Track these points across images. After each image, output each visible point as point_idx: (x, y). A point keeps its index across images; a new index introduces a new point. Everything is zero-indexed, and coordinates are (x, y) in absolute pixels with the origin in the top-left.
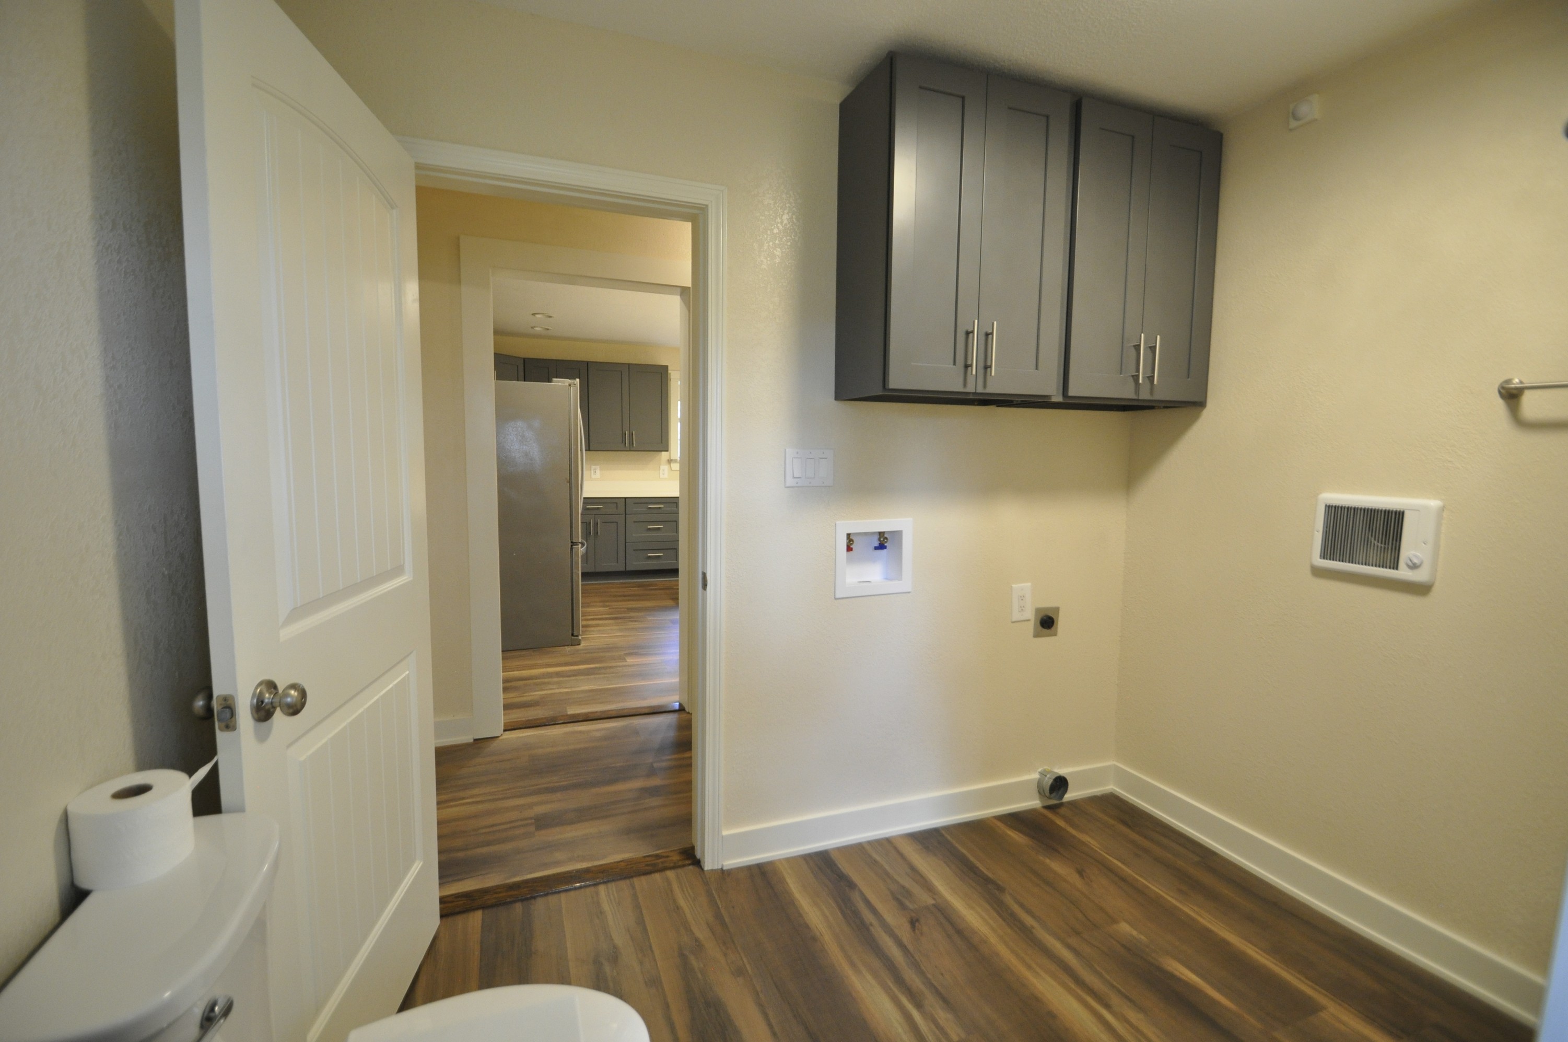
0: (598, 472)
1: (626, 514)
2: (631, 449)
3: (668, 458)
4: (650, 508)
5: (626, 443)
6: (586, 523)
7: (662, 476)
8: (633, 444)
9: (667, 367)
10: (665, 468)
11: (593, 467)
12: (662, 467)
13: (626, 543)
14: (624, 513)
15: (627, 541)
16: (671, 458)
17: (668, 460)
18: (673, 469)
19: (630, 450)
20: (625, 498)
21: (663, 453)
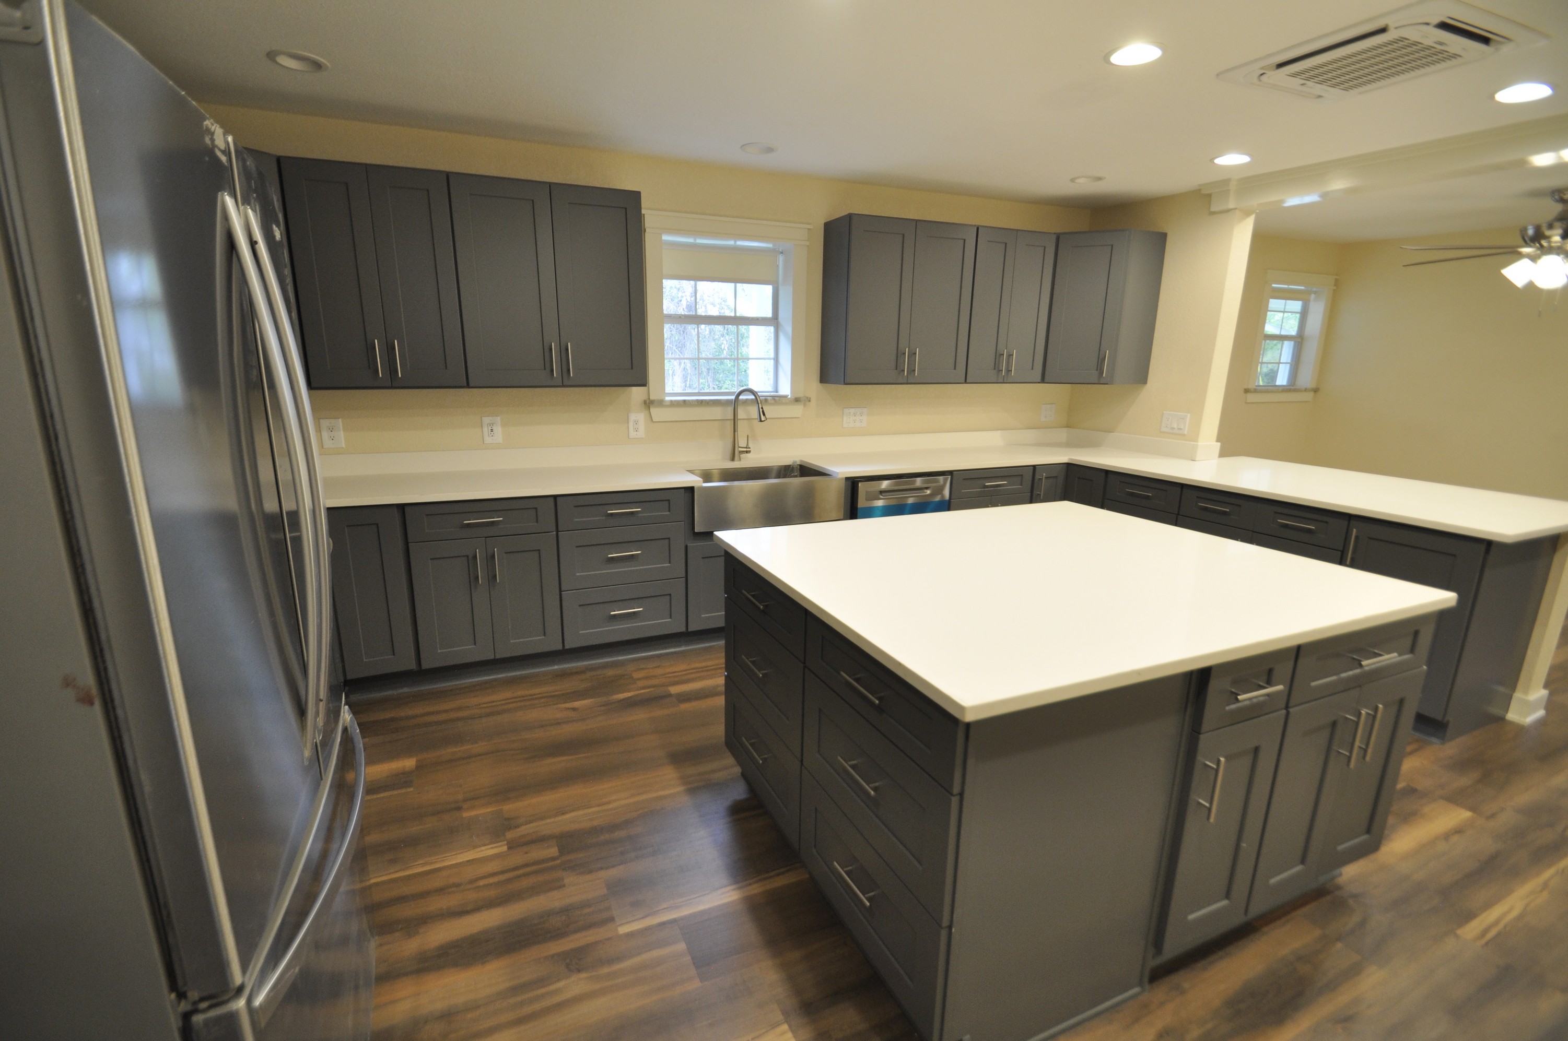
0: (498, 430)
1: (557, 531)
2: (564, 384)
3: (645, 397)
4: (612, 514)
5: (552, 371)
6: (468, 556)
7: (633, 434)
8: (569, 370)
9: (637, 195)
10: (638, 417)
11: (486, 420)
12: (633, 417)
13: (560, 591)
14: (554, 528)
15: (563, 589)
16: (652, 398)
17: (645, 402)
18: (654, 420)
19: (563, 386)
20: (555, 497)
21: (634, 389)
